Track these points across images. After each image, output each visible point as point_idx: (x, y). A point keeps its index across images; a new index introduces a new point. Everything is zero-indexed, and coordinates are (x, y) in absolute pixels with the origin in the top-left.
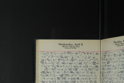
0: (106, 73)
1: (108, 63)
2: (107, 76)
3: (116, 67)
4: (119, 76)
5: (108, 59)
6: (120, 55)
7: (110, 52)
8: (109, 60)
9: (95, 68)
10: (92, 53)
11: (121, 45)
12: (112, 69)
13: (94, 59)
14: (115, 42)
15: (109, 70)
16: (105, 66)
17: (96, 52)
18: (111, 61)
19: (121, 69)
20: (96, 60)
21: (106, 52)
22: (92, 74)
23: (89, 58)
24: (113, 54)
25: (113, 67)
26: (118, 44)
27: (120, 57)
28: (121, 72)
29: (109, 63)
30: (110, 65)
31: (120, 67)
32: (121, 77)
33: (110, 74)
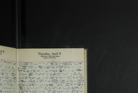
0: (27, 85)
1: (30, 75)
2: (29, 89)
3: (42, 80)
4: (46, 89)
5: (30, 71)
6: (48, 68)
7: (34, 63)
8: (32, 72)
9: (13, 79)
10: (11, 62)
11: (50, 57)
12: (36, 82)
13: (13, 69)
14: (39, 53)
15: (31, 83)
16: (26, 78)
17: (14, 61)
18: (35, 73)
19: (49, 82)
20: (14, 71)
21: (27, 63)
22: (11, 86)
23: (9, 68)
24: (37, 66)
25: (38, 80)
26: (45, 56)
27: (48, 70)
28: (50, 85)
29: (32, 75)
30: (34, 77)
31: (48, 80)
32: (50, 90)
33: (33, 87)
